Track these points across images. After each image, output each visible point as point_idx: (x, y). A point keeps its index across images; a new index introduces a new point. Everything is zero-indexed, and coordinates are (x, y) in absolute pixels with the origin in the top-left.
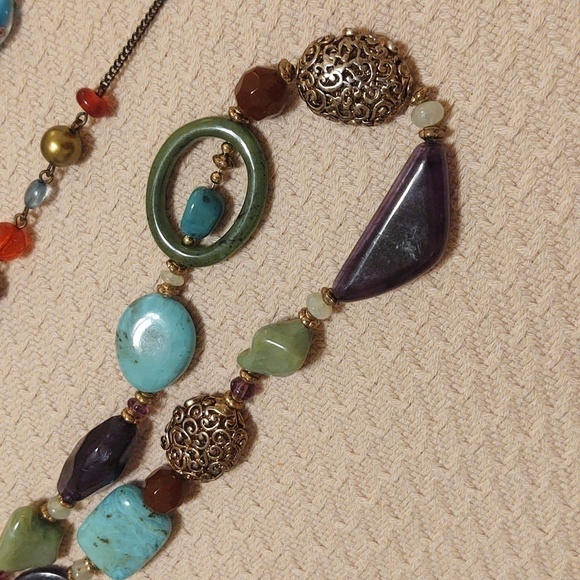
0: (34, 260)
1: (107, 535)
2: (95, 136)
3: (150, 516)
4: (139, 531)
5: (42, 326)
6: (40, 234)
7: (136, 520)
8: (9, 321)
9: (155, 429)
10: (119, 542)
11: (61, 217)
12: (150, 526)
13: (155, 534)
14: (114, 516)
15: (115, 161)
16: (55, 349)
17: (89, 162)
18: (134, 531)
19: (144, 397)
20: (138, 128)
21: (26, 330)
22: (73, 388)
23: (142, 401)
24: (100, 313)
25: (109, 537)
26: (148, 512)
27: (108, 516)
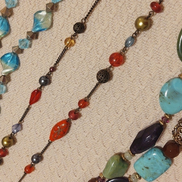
0: (125, 66)
1: (148, 166)
2: (153, 20)
3: (166, 159)
4: (161, 165)
5: (126, 90)
6: (127, 57)
7: (160, 161)
8: (112, 89)
9: (167, 128)
10: (152, 168)
11: (137, 50)
12: (165, 163)
13: (166, 165)
14: (152, 159)
15: (161, 29)
16: (131, 99)
17: (150, 30)
18: (159, 165)
19: (169, 116)
20: (172, 17)
21: (119, 92)
22: (136, 113)
23: (168, 117)
24: (150, 85)
25: (148, 167)
26: (165, 158)
27: (149, 159)
